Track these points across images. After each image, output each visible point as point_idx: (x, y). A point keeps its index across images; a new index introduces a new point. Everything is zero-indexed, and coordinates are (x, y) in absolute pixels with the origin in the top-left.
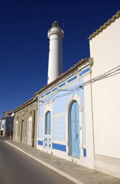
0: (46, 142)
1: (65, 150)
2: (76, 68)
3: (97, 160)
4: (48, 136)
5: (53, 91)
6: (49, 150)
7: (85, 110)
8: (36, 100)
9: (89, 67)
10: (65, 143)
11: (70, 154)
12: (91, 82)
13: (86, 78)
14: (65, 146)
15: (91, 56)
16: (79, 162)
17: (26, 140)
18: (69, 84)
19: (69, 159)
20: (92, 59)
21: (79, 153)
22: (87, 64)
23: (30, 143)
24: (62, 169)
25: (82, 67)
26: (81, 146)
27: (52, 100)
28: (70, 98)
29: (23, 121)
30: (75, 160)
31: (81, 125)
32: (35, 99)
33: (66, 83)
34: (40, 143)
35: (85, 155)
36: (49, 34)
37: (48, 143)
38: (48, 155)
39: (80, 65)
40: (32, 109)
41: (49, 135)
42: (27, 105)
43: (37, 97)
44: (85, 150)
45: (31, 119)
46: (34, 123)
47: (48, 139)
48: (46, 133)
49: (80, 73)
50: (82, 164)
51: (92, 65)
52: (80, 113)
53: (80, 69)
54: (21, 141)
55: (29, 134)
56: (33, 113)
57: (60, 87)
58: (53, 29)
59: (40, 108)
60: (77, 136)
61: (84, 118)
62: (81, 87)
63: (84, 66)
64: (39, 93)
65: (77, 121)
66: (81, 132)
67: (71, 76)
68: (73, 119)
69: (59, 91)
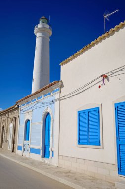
0: (24, 147)
1: (39, 153)
3: (60, 159)
5: (32, 101)
7: (55, 122)
12: (60, 100)
13: (57, 96)
14: (39, 150)
17: (6, 146)
20: (62, 81)
23: (10, 149)
26: (50, 150)
28: (45, 110)
29: (4, 127)
32: (16, 107)
33: (43, 97)
34: (19, 148)
35: (53, 156)
37: (27, 147)
40: (13, 116)
41: (27, 141)
42: (9, 112)
43: (18, 106)
44: (53, 152)
45: (11, 125)
46: (15, 130)
48: (25, 139)
50: (50, 163)
52: (51, 123)
53: (53, 87)
55: (9, 140)
56: (14, 119)
62: (53, 101)
65: (49, 130)
69: (38, 103)
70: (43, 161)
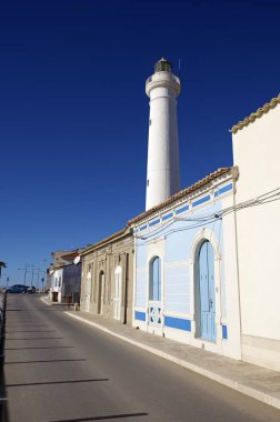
0: (151, 314)
1: (188, 329)
2: (209, 181)
3: (246, 344)
4: (155, 304)
5: (164, 219)
6: (158, 330)
7: (225, 258)
8: (131, 234)
9: (231, 182)
10: (189, 315)
11: (198, 335)
12: (235, 209)
13: (226, 201)
14: (189, 322)
15: (235, 164)
16: (210, 347)
17: (110, 311)
18: (196, 209)
19: (197, 343)
20: (237, 168)
21: (214, 333)
22: (228, 177)
23: (118, 317)
24: (186, 358)
25: (219, 181)
26: (217, 321)
27: (163, 237)
28: (198, 236)
29: (102, 273)
30: (206, 344)
31: (217, 285)
32: (128, 232)
33: (190, 207)
34: (140, 316)
35: (225, 336)
36: (148, 86)
37: (156, 315)
38: (158, 337)
39: (214, 178)
40: (121, 251)
41: (157, 302)
42: (112, 243)
43: (132, 229)
44: (224, 328)
45: (119, 270)
46: (127, 279)
47: (156, 308)
48: (151, 298)
49: (215, 190)
50: (220, 353)
51: (237, 179)
52: (216, 263)
53: (215, 184)
54: (99, 312)
55: (116, 299)
56: (124, 258)
57: (178, 212)
58: (158, 77)
59: (140, 250)
60: (211, 303)
61: (223, 272)
62: (217, 216)
63: (223, 180)
64: (136, 222)
65: (210, 277)
66: (217, 296)
67: (198, 195)
68: (203, 272)
69: (177, 220)
70: (200, 346)
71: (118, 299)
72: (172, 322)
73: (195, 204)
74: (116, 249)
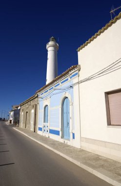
0: (44, 128)
1: (59, 134)
2: (68, 72)
3: (83, 141)
4: (46, 124)
5: (50, 90)
6: (47, 135)
7: (74, 104)
8: (37, 97)
9: (77, 72)
10: (59, 129)
11: (62, 137)
12: (78, 83)
13: (75, 80)
14: (59, 131)
15: (79, 64)
16: (69, 143)
17: (29, 127)
18: (62, 85)
19: (62, 141)
20: (80, 66)
21: (69, 136)
22: (76, 70)
23: (32, 129)
24: (57, 149)
25: (72, 72)
26: (71, 131)
27: (49, 97)
28: (63, 95)
29: (27, 112)
30: (66, 141)
31: (71, 116)
32: (36, 96)
33: (60, 84)
34: (40, 129)
35: (74, 138)
36: (47, 46)
37: (46, 129)
38: (46, 138)
39: (70, 70)
40: (34, 104)
42: (31, 101)
43: (38, 95)
44: (73, 134)
45: (33, 111)
46: (36, 115)
47: (46, 126)
48: (44, 122)
49: (71, 76)
50: (71, 145)
51: (80, 70)
52: (71, 107)
53: (70, 73)
54: (26, 127)
56: (35, 106)
57: (55, 87)
58: (51, 43)
59: (40, 103)
60: (68, 124)
61: (73, 110)
62: (71, 87)
63: (74, 71)
64: (39, 92)
65: (68, 113)
66: (71, 120)
67: (64, 79)
69: (55, 90)
71: (32, 122)
72: (52, 132)
73: (62, 83)
74: (32, 103)
